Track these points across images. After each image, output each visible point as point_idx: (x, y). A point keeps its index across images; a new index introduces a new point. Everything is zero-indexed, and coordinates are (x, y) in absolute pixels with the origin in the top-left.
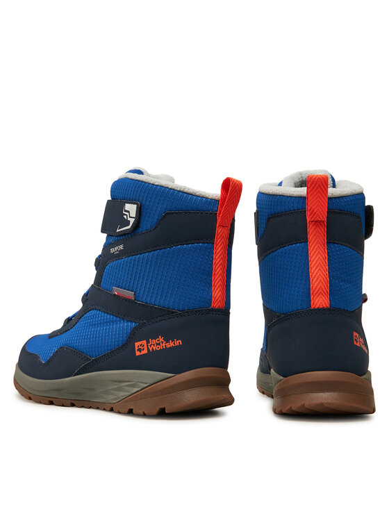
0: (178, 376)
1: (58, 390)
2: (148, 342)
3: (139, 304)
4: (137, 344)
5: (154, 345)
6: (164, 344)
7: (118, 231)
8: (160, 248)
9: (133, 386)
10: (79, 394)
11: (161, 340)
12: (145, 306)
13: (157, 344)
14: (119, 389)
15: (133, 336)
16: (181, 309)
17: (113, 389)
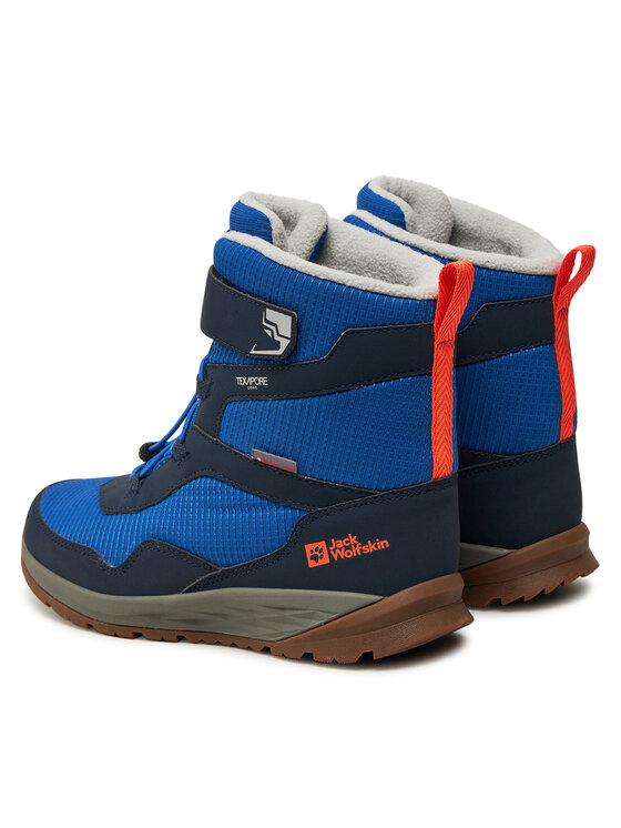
0: (388, 600)
1: (152, 615)
2: (329, 545)
3: (307, 480)
4: (309, 548)
5: (340, 549)
6: (358, 548)
7: (252, 352)
8: (340, 389)
9: (311, 616)
10: (195, 621)
11: (353, 540)
12: (318, 484)
13: (347, 548)
14: (282, 620)
15: (300, 535)
16: (383, 488)
17: (268, 619)
